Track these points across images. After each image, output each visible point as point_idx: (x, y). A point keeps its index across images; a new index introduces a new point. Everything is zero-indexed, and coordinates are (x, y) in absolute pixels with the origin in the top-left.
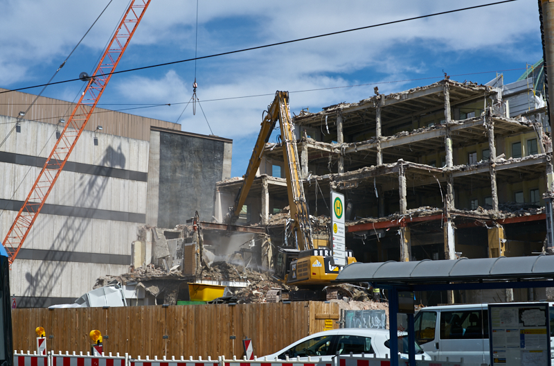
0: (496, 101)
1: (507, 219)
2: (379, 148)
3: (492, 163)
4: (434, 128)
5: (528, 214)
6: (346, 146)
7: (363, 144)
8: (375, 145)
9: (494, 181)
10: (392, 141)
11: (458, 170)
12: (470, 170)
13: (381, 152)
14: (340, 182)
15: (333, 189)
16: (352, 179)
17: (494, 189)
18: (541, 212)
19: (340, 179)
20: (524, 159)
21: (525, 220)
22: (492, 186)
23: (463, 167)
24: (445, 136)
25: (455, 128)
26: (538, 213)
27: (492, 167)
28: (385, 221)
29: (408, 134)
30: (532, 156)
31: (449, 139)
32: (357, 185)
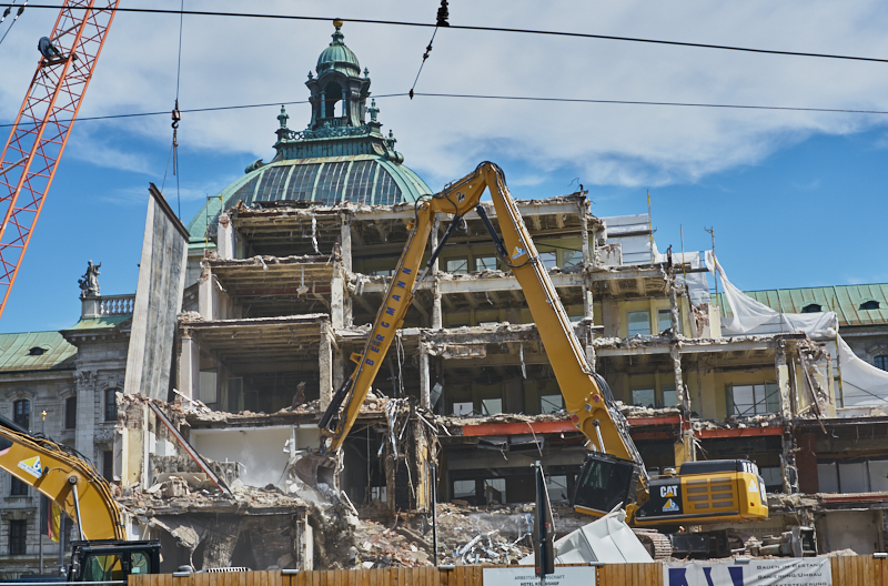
0: (601, 243)
1: (704, 430)
2: (439, 292)
3: (677, 341)
4: (558, 271)
5: (743, 426)
6: (365, 279)
8: (428, 286)
9: (678, 370)
10: (467, 284)
11: (610, 346)
12: (632, 349)
13: (442, 300)
14: (445, 345)
15: (430, 355)
16: (474, 342)
17: (681, 382)
18: (767, 424)
19: (444, 338)
20: (735, 339)
21: (737, 435)
22: (677, 377)
23: (618, 340)
24: (584, 288)
25: (601, 277)
26: (763, 425)
27: (678, 346)
28: (551, 420)
29: (503, 274)
30: (751, 337)
31: (589, 293)
32: (484, 352)
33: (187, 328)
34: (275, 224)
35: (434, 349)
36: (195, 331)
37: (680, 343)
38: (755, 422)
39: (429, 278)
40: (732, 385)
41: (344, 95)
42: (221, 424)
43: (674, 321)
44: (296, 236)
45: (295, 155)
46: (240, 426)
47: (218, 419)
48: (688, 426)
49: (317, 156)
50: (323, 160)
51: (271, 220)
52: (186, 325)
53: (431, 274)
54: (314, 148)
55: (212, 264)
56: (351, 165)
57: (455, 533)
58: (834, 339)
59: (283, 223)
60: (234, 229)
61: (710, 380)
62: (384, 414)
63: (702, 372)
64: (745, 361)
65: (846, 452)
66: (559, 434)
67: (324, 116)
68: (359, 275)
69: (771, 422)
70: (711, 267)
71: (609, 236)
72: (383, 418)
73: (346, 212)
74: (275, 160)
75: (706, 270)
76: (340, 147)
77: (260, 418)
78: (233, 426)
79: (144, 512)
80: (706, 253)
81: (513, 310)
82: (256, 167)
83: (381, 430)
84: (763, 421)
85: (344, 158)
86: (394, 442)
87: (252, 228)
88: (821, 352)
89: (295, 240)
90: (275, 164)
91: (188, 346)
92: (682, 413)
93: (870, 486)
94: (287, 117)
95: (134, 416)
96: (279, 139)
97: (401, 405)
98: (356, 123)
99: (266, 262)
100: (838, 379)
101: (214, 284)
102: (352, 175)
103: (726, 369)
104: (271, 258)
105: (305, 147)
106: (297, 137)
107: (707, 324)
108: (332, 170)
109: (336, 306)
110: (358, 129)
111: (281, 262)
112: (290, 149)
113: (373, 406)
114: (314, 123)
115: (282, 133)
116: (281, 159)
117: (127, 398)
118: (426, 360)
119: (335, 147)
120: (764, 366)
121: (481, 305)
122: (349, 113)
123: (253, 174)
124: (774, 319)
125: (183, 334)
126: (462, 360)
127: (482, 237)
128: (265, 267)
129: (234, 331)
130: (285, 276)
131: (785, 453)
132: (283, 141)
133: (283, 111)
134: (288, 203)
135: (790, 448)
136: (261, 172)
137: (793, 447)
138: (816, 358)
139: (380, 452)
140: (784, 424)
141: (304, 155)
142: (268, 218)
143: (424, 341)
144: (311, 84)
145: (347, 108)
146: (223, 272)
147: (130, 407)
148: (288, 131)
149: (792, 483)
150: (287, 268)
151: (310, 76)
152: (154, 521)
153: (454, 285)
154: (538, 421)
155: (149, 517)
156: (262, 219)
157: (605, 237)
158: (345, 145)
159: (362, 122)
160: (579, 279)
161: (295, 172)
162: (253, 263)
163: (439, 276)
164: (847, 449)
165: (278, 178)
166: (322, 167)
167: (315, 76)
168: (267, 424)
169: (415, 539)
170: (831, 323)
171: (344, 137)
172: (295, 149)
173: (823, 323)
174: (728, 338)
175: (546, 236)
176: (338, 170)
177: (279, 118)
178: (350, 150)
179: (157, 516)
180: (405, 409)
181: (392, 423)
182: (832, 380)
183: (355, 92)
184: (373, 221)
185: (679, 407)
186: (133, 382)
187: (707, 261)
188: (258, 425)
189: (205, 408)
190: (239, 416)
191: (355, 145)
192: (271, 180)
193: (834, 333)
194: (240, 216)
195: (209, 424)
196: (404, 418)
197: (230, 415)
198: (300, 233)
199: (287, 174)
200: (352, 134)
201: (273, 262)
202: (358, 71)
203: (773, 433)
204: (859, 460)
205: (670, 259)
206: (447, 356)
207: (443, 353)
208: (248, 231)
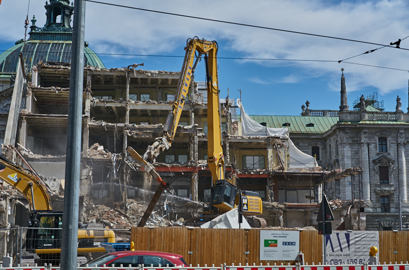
0: (195, 92)
2: (129, 108)
3: (228, 136)
5: (252, 173)
6: (96, 100)
7: (111, 102)
8: (124, 105)
9: (228, 148)
10: (140, 106)
13: (130, 112)
14: (135, 132)
15: (128, 136)
16: (148, 131)
17: (228, 153)
18: (262, 173)
19: (134, 129)
20: (251, 137)
21: (249, 177)
22: (227, 151)
23: (203, 134)
24: (191, 111)
25: (198, 107)
26: (261, 173)
27: (228, 138)
28: (178, 167)
29: (156, 103)
30: (258, 137)
31: (193, 113)
32: (151, 136)
33: (24, 117)
34: (57, 72)
35: (130, 133)
36: (28, 118)
37: (229, 137)
38: (257, 171)
39: (124, 102)
40: (246, 156)
41: (62, 13)
42: (38, 160)
43: (227, 128)
44: (64, 79)
45: (38, 38)
46: (46, 161)
47: (37, 158)
48: (234, 172)
49: (49, 40)
50: (51, 42)
51: (55, 71)
52: (24, 115)
53: (125, 100)
54: (48, 36)
55: (32, 88)
56: (64, 45)
57: (139, 212)
58: (287, 139)
59: (60, 73)
60: (38, 74)
61: (237, 153)
62: (111, 160)
63: (234, 150)
64: (252, 146)
65: (290, 186)
66: (181, 173)
67: (52, 22)
68: (94, 98)
69: (263, 172)
70: (239, 106)
71: (199, 89)
72: (110, 161)
73: (90, 70)
74: (29, 40)
75: (237, 107)
76: (59, 36)
77: (55, 159)
78: (43, 161)
79: (14, 197)
80: (237, 100)
81: (156, 118)
82: (21, 42)
83: (109, 167)
84: (261, 171)
85: (61, 42)
86: (115, 172)
87: (46, 73)
88: (283, 145)
89: (64, 80)
90: (29, 42)
91: (24, 125)
92: (232, 167)
93: (298, 200)
94: (36, 21)
95: (9, 154)
96: (32, 30)
97: (118, 156)
98: (67, 26)
99: (58, 90)
100: (288, 156)
101: (33, 97)
102: (65, 50)
103: (244, 149)
104: (59, 88)
105: (43, 35)
106: (40, 30)
107: (237, 130)
108: (56, 47)
109: (87, 111)
110: (67, 29)
111: (63, 90)
112: (36, 35)
113: (105, 156)
114: (48, 25)
115: (33, 28)
116: (32, 39)
117: (6, 146)
118: (126, 137)
119: (57, 36)
120: (259, 149)
121: (142, 115)
122: (64, 21)
123: (19, 45)
124: (262, 129)
125: (23, 119)
126: (142, 138)
127: (145, 86)
128: (57, 92)
129: (45, 119)
130: (63, 96)
131: (269, 185)
132: (33, 31)
133: (34, 18)
134: (62, 64)
135: (271, 183)
136: (22, 44)
137: (272, 183)
138: (281, 147)
139: (108, 176)
140: (269, 173)
141: (43, 39)
142: (54, 70)
143: (126, 129)
144: (47, 7)
145: (63, 19)
146: (36, 92)
147: (7, 151)
148: (36, 27)
149: (271, 198)
150: (65, 93)
151: (47, 3)
152: (18, 201)
153: (135, 106)
154: (173, 166)
155: (16, 199)
156: (51, 70)
157: (197, 90)
158: (62, 36)
159: (69, 26)
160: (189, 107)
161: (38, 46)
162: (51, 89)
163: (129, 101)
164: (291, 185)
165: (31, 48)
166: (51, 45)
167: (49, 3)
168: (58, 161)
169: (123, 214)
170: (286, 133)
171: (61, 32)
172: (38, 35)
173: (282, 133)
174: (249, 136)
175: (172, 87)
176: (59, 47)
177: (32, 21)
178: (64, 38)
179: (19, 199)
180: (120, 158)
181: (114, 164)
182: (286, 156)
183: (67, 12)
184: (100, 75)
185: (231, 164)
186: (7, 139)
187: (237, 104)
188: (54, 161)
189: (31, 153)
190: (46, 157)
191: (66, 36)
192: (28, 49)
193: (287, 137)
194: (42, 68)
195: (32, 160)
196: (119, 162)
197: (42, 156)
198: (67, 78)
199: (35, 46)
200: (65, 31)
201: (60, 90)
202: (69, 3)
203: (264, 177)
204: (295, 190)
205: (227, 102)
206: (135, 137)
207: (134, 135)
208: (43, 75)
